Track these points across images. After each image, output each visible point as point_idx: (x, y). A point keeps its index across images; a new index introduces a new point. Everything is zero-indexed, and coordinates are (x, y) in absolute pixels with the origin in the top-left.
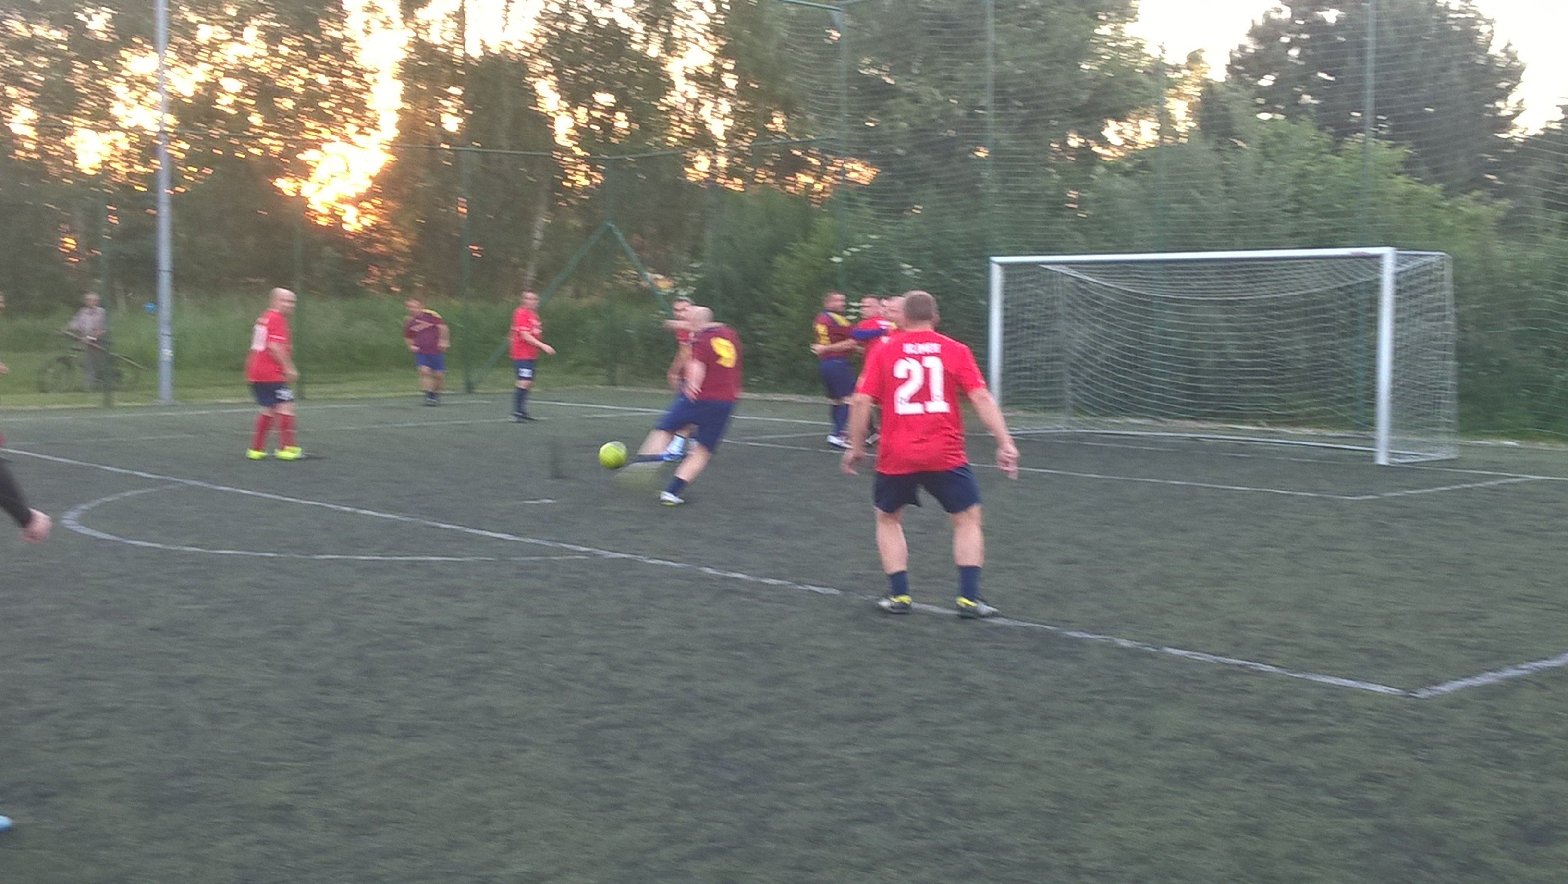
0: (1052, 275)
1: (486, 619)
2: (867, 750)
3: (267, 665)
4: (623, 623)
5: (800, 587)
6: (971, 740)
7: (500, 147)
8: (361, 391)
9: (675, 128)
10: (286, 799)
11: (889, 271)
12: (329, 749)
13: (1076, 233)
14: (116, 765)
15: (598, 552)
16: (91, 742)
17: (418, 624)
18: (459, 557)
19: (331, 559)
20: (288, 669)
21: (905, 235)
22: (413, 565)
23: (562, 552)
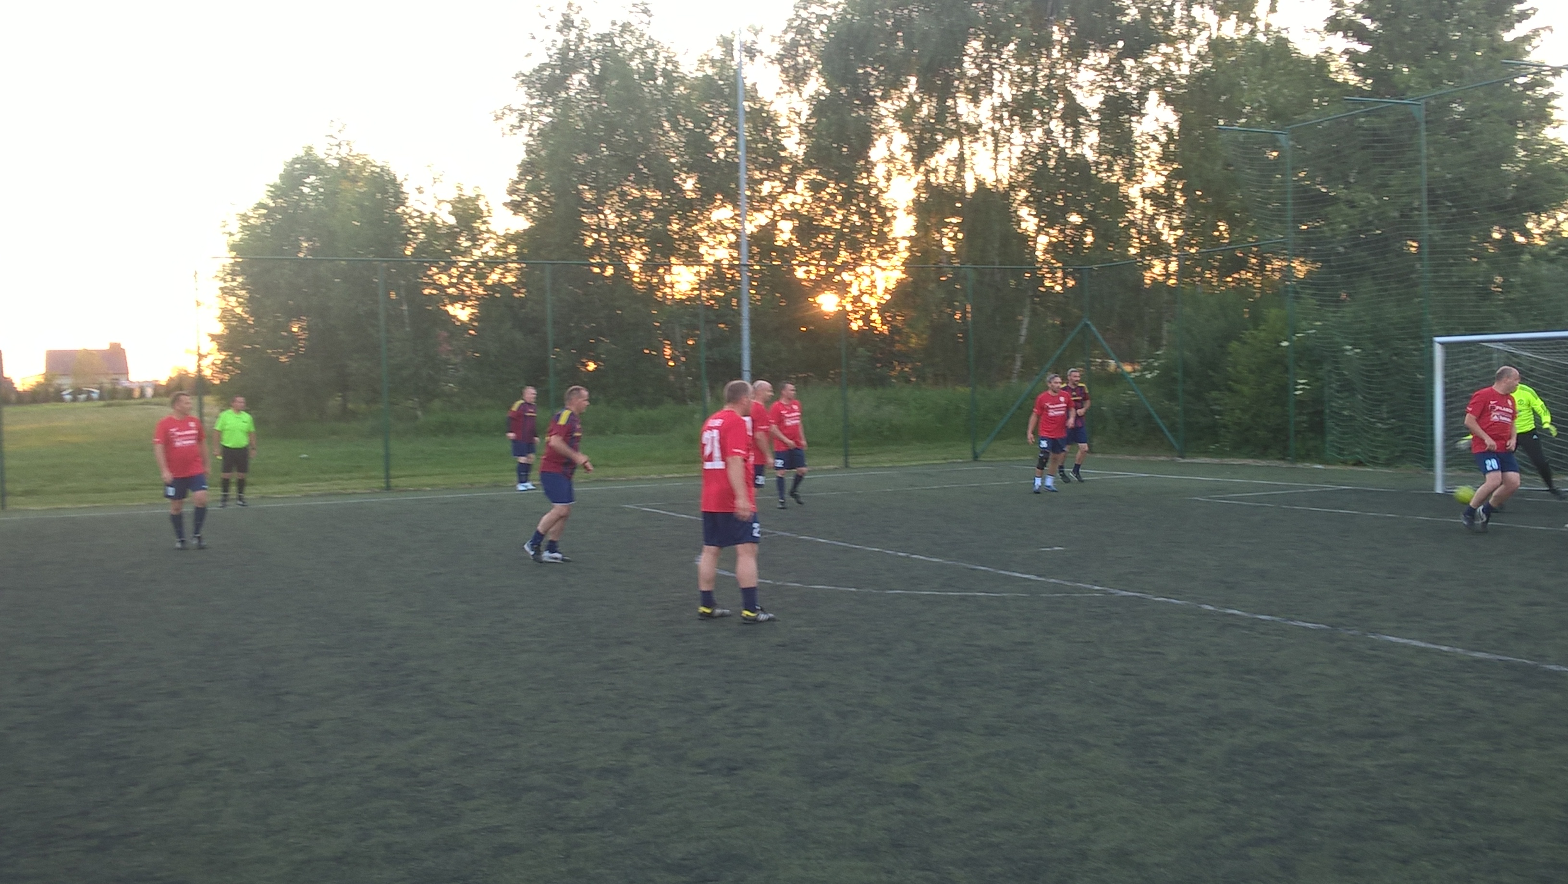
0: (1490, 351)
1: (1031, 643)
2: (1383, 762)
3: (871, 675)
4: (1144, 649)
5: (1292, 623)
6: (1475, 757)
7: (993, 263)
8: (891, 461)
9: (1134, 240)
10: (911, 779)
11: (1334, 352)
12: (934, 742)
13: (1508, 314)
14: (779, 748)
15: (1112, 591)
16: (757, 730)
17: (978, 646)
18: (997, 593)
19: (899, 593)
20: (888, 679)
21: (1347, 320)
22: (963, 599)
23: (1080, 590)
